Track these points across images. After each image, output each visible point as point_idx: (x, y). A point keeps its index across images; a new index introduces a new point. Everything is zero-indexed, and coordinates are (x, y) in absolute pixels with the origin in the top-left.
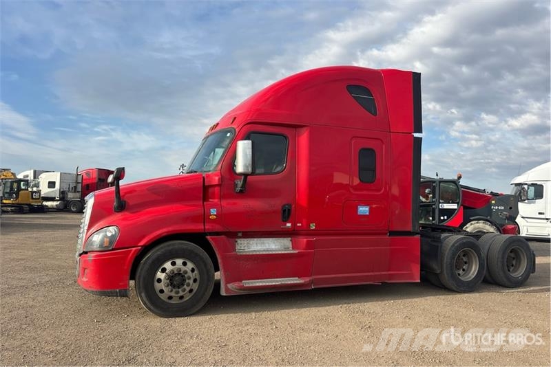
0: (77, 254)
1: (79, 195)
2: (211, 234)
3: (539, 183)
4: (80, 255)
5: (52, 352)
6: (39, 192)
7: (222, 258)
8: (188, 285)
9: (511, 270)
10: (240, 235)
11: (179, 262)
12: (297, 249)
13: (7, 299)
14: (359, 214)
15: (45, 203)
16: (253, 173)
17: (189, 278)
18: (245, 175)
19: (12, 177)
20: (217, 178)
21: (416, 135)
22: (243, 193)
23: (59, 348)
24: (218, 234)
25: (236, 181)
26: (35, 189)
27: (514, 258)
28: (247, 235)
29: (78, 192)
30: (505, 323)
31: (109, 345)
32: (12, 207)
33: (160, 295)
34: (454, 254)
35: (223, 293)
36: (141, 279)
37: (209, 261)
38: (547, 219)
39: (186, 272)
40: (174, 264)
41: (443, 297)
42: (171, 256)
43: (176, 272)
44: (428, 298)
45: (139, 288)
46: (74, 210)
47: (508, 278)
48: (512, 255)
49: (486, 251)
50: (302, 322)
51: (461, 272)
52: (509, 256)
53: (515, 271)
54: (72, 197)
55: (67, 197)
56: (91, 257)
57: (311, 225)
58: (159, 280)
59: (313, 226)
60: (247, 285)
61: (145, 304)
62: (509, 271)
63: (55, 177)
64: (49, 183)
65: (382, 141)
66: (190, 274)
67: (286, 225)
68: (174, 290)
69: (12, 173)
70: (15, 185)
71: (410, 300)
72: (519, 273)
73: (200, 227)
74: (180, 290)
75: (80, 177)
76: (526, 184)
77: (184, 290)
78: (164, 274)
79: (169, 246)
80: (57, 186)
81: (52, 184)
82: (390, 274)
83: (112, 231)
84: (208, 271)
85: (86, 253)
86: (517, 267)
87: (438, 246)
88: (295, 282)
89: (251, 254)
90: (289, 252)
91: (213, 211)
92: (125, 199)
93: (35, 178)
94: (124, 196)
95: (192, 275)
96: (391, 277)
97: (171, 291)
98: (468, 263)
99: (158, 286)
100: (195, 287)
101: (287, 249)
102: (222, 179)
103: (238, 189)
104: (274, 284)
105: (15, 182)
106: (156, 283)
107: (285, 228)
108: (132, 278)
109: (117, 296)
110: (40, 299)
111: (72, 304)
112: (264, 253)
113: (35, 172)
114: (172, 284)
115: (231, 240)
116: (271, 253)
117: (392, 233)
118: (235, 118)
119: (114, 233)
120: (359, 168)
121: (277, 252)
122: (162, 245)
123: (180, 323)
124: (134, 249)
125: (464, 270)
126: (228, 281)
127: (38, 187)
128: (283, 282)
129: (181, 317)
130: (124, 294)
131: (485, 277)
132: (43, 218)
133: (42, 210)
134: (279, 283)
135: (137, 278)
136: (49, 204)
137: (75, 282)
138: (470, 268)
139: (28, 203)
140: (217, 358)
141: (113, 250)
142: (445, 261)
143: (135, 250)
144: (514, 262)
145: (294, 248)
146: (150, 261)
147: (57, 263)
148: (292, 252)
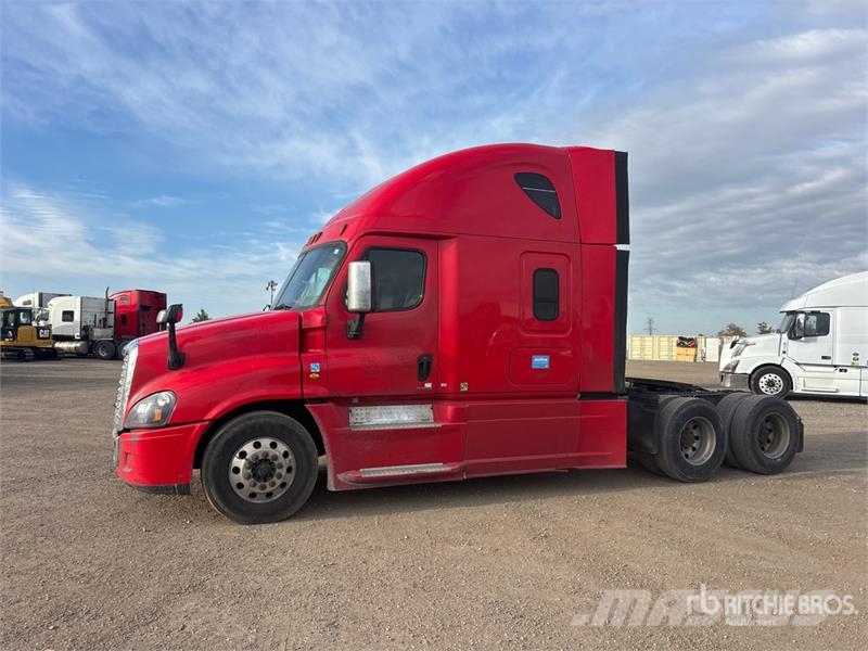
0: (115, 431)
1: (110, 331)
2: (312, 400)
3: (822, 310)
4: (119, 433)
5: (83, 575)
6: (48, 327)
7: (328, 437)
8: (279, 476)
9: (766, 448)
10: (355, 401)
11: (266, 442)
12: (443, 421)
13: (12, 498)
14: (533, 367)
15: (58, 345)
16: (373, 310)
17: (281, 466)
18: (362, 313)
19: (7, 304)
20: (319, 318)
21: (620, 247)
22: (359, 339)
23: (92, 570)
24: (323, 400)
25: (349, 322)
26: (42, 323)
27: (770, 430)
28: (366, 401)
29: (110, 327)
30: (747, 528)
31: (166, 565)
32: (8, 351)
33: (238, 492)
34: (678, 425)
35: (331, 487)
36: (210, 468)
37: (310, 441)
38: (835, 366)
39: (275, 458)
40: (257, 445)
41: (660, 490)
42: (254, 434)
43: (261, 457)
44: (638, 490)
45: (207, 481)
46: (103, 354)
47: (761, 461)
48: (769, 426)
49: (728, 421)
50: (447, 530)
51: (690, 452)
52: (762, 427)
53: (771, 449)
54: (100, 334)
55: (92, 335)
56: (135, 436)
57: (462, 384)
58: (237, 470)
59: (464, 387)
60: (367, 476)
61: (216, 504)
62: (763, 449)
63: (74, 304)
64: (64, 313)
65: (568, 257)
66: (281, 460)
67: (423, 385)
68: (259, 484)
69: (6, 299)
70: (11, 317)
71: (610, 495)
72: (777, 454)
73: (296, 391)
74: (267, 484)
75: (112, 304)
76: (803, 312)
77: (273, 484)
78: (244, 461)
79: (249, 419)
80: (77, 317)
81: (68, 316)
82: (581, 457)
83: (165, 398)
84: (308, 457)
85: (127, 430)
86: (774, 444)
87: (654, 414)
88: (438, 470)
89: (372, 429)
90: (428, 426)
91: (315, 368)
92: (185, 351)
93: (41, 305)
94: (182, 345)
95: (285, 462)
96: (582, 460)
97: (255, 485)
98: (701, 439)
99: (235, 479)
100: (290, 479)
101: (425, 421)
102: (327, 318)
103: (352, 333)
104: (406, 473)
105: (12, 312)
106: (232, 475)
107: (423, 390)
108: (197, 465)
109: (174, 493)
110: (61, 497)
111: (108, 506)
112: (391, 428)
113: (41, 295)
114: (254, 475)
115: (341, 408)
116: (401, 427)
117: (585, 395)
118: (346, 226)
119: (168, 401)
120: (534, 297)
121: (411, 427)
122: (239, 419)
123: (268, 533)
124: (199, 425)
125: (694, 449)
126: (338, 470)
127: (47, 320)
128: (420, 470)
129: (270, 523)
130: (185, 491)
131: (726, 458)
132: (56, 370)
133: (54, 355)
134: (415, 472)
135: (204, 465)
136: (65, 345)
137: (112, 471)
138: (702, 446)
139: (32, 344)
140: (320, 582)
141: (167, 426)
142: (665, 437)
143: (201, 426)
144: (771, 437)
145: (436, 420)
146: (222, 442)
147: (82, 441)
148: (433, 425)
